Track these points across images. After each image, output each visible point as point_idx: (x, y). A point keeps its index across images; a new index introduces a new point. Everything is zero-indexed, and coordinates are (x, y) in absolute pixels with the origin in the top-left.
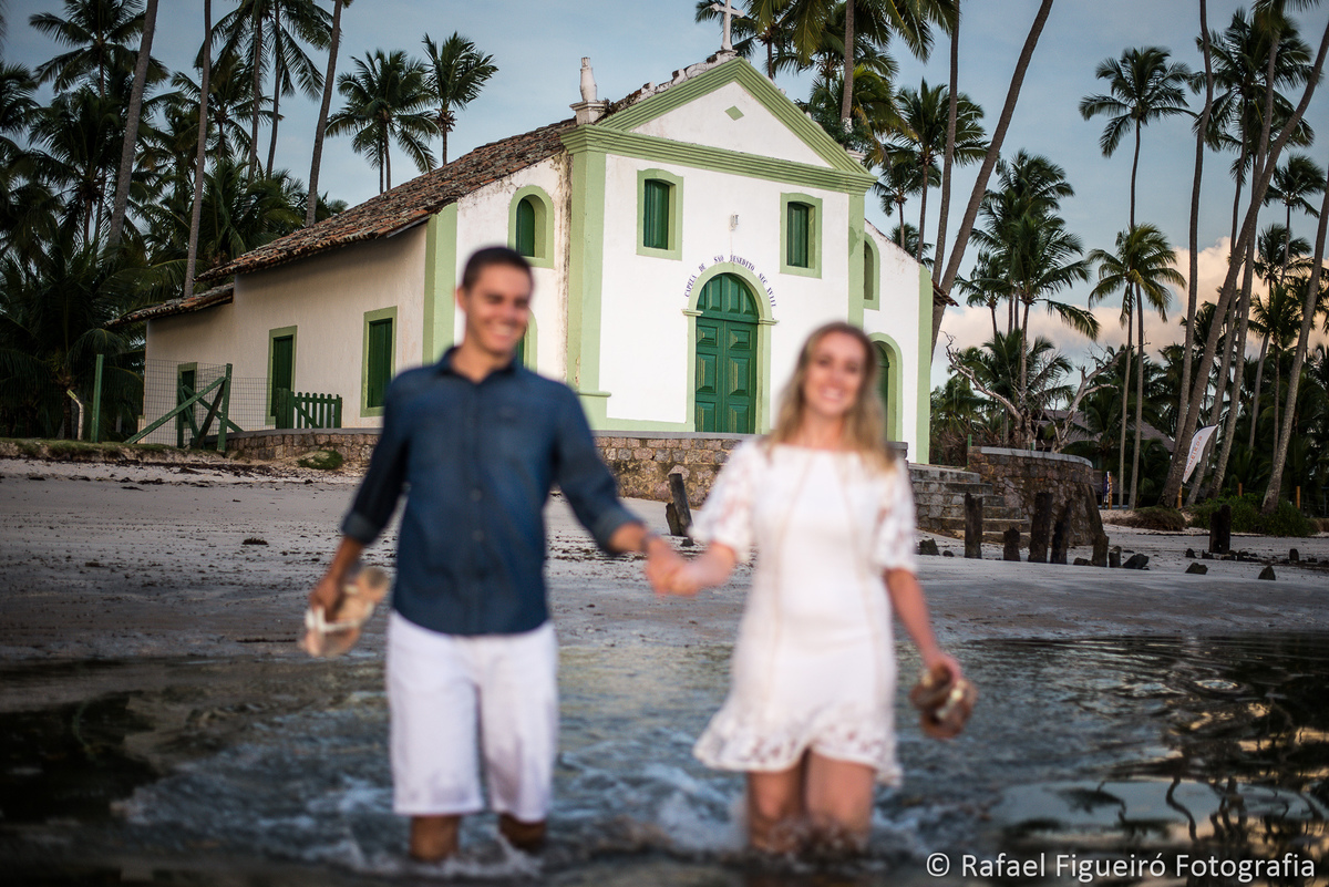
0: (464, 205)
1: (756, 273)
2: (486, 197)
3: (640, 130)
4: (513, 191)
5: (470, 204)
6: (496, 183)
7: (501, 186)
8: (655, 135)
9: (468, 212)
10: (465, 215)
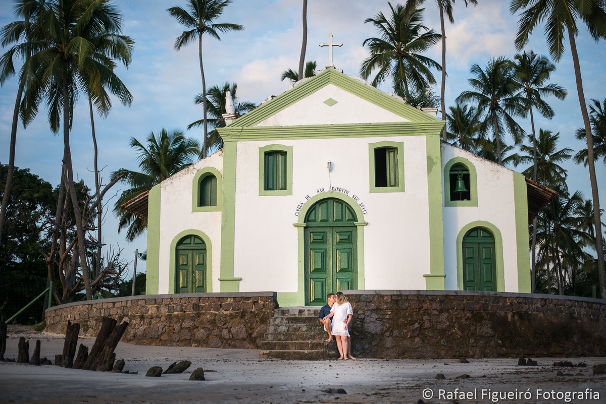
0: (165, 184)
1: (350, 195)
2: (178, 178)
3: (261, 124)
4: (195, 172)
5: (169, 183)
6: (184, 170)
7: (188, 171)
8: (271, 125)
9: (168, 188)
10: (165, 190)
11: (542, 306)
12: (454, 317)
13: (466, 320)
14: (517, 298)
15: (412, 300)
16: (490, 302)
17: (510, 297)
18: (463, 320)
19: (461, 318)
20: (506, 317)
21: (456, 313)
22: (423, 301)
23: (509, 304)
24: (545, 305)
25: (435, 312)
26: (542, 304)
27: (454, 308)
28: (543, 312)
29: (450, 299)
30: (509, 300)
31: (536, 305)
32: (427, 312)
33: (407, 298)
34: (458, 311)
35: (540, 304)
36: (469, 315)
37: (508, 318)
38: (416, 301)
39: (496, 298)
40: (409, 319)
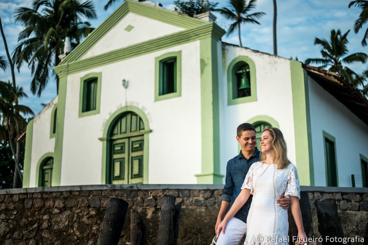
11: (206, 199)
12: (76, 215)
13: (88, 218)
14: (164, 190)
15: (36, 198)
16: (124, 196)
17: (153, 190)
18: (85, 219)
19: (83, 216)
20: (145, 213)
21: (79, 211)
22: (47, 199)
23: (151, 197)
24: (211, 197)
25: (56, 211)
26: (206, 196)
27: (77, 205)
28: (206, 206)
29: (74, 195)
30: (151, 193)
31: (196, 198)
32: (49, 211)
33: (32, 196)
34: (82, 208)
35: (203, 197)
36: (93, 213)
37: (147, 215)
38: (40, 198)
39: (132, 191)
40: (30, 219)
